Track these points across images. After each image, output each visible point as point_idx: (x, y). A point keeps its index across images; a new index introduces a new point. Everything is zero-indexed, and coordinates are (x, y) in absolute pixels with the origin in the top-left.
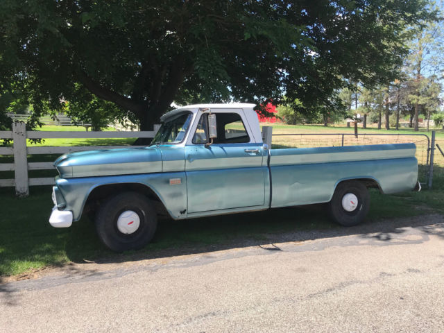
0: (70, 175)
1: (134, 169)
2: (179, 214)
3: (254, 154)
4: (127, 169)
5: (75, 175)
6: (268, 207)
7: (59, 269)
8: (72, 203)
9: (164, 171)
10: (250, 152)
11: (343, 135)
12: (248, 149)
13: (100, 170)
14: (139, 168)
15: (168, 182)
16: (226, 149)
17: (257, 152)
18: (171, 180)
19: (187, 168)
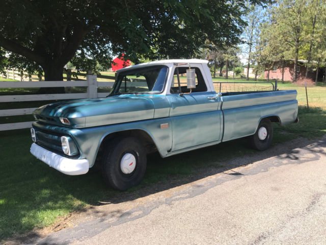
0: (83, 126)
1: (134, 117)
2: (167, 153)
3: (213, 101)
4: (128, 118)
5: (88, 125)
6: (220, 142)
7: (84, 214)
8: (87, 152)
9: (155, 118)
10: (210, 99)
11: (221, 83)
12: (208, 96)
13: (108, 119)
14: (138, 116)
15: (159, 127)
16: (195, 97)
17: (214, 99)
18: (162, 125)
19: (171, 114)
